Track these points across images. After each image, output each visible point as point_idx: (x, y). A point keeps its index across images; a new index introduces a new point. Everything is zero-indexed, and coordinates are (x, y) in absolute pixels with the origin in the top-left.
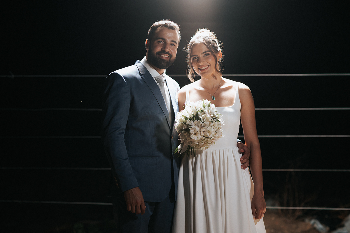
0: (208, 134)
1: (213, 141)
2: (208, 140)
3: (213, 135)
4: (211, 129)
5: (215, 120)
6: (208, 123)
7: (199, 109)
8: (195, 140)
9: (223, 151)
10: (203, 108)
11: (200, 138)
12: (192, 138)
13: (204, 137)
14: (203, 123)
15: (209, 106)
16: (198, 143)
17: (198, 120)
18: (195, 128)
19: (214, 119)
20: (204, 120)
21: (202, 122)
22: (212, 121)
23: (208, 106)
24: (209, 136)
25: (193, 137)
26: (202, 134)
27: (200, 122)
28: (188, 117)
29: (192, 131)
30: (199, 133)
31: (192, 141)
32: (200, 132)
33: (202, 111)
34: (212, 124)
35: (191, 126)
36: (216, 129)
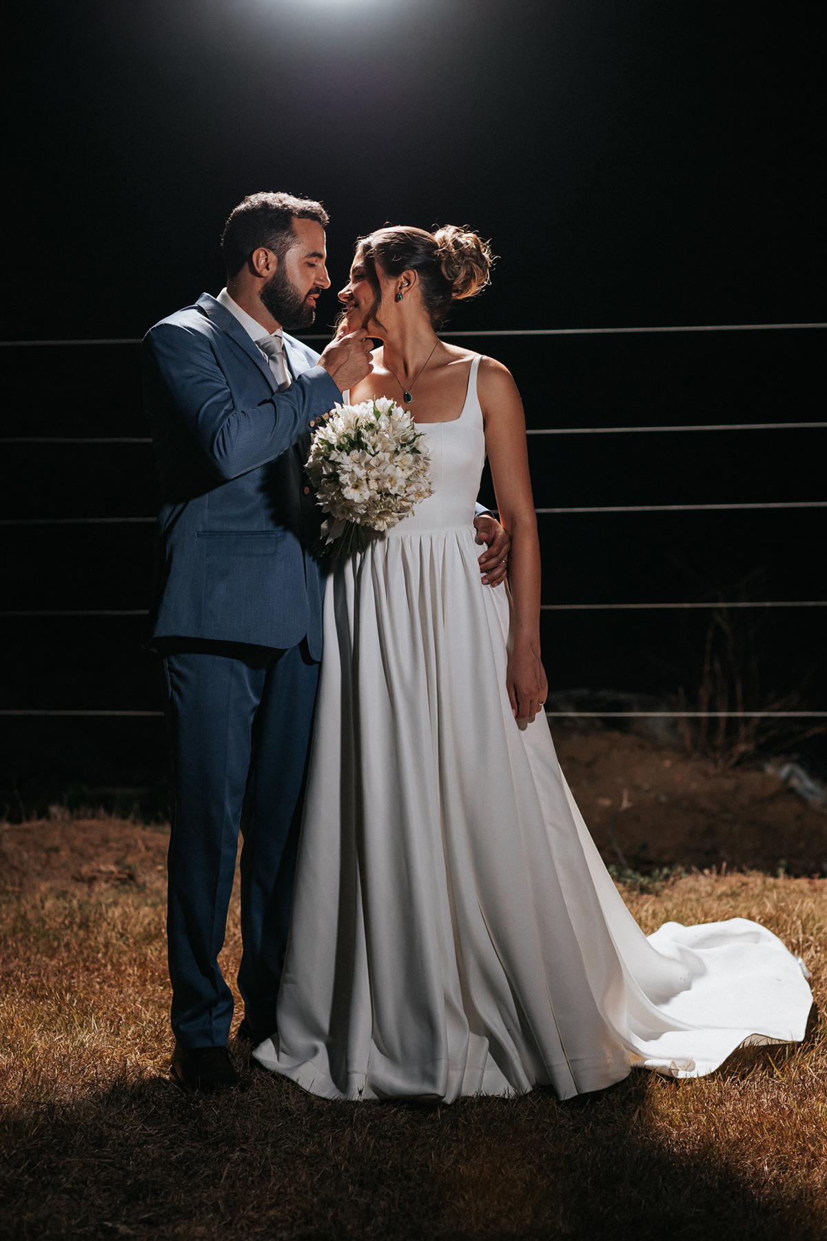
0: (388, 485)
1: (405, 504)
2: (390, 502)
3: (401, 487)
4: (395, 470)
5: (408, 448)
6: (388, 455)
7: (363, 422)
8: (356, 501)
9: (431, 539)
10: (373, 418)
11: (366, 497)
12: (346, 496)
13: (379, 493)
14: (373, 456)
15: (390, 413)
16: (364, 512)
17: (361, 450)
18: (353, 471)
19: (403, 446)
20: (377, 450)
21: (370, 454)
22: (397, 452)
23: (387, 413)
24: (391, 488)
25: (350, 493)
26: (374, 485)
27: (365, 455)
28: (334, 441)
29: (344, 478)
30: (365, 482)
31: (349, 506)
32: (368, 480)
33: (370, 426)
34: (398, 458)
35: (341, 465)
36: (410, 473)
